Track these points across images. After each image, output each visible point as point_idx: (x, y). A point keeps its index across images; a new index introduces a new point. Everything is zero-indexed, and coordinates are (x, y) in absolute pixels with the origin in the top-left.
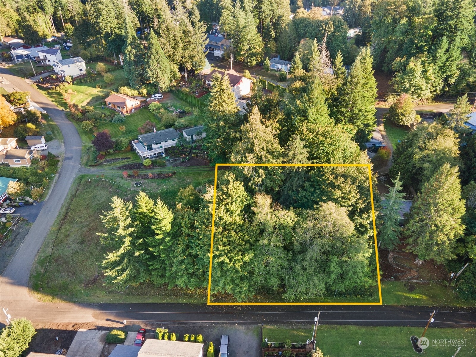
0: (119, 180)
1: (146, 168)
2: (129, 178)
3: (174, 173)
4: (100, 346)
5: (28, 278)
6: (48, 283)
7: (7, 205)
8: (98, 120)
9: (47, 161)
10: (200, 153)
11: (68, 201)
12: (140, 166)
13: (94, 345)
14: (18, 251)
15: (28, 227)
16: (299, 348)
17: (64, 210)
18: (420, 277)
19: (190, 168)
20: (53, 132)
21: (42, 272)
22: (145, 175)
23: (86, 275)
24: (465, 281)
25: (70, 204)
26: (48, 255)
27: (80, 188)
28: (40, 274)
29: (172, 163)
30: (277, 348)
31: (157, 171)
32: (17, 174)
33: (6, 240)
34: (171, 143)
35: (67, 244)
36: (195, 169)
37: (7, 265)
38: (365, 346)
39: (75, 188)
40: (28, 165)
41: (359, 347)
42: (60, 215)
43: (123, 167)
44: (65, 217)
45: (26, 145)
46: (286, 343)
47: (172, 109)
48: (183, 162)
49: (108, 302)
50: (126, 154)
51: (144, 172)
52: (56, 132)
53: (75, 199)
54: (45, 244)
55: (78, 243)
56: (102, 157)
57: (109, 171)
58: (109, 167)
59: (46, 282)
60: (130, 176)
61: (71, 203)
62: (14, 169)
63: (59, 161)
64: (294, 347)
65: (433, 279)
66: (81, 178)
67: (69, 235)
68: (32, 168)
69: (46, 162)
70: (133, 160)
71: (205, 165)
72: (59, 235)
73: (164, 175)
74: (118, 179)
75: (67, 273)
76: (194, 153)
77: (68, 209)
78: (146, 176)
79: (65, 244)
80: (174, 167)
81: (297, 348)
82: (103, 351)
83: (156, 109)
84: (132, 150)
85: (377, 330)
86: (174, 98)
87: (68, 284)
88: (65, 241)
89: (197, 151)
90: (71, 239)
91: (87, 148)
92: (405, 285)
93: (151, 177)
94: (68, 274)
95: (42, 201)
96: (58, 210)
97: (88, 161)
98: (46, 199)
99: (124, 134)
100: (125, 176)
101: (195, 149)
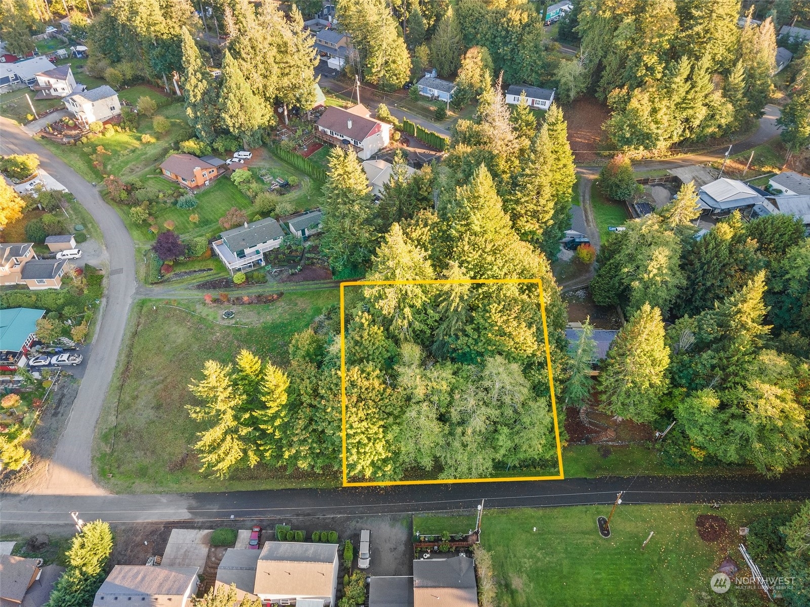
0: (199, 308)
1: (237, 286)
2: (215, 305)
3: (281, 295)
4: (204, 550)
5: (90, 462)
6: (119, 467)
7: (37, 351)
8: (154, 203)
9: (85, 277)
10: (316, 259)
11: (128, 342)
12: (228, 284)
13: (196, 549)
14: (68, 422)
15: (75, 385)
16: (460, 540)
17: (123, 357)
18: (618, 438)
19: (303, 285)
20: (85, 226)
21: (108, 452)
22: (238, 299)
23: (170, 454)
24: (673, 442)
25: (131, 347)
26: (112, 426)
27: (142, 321)
28: (105, 455)
29: (276, 276)
30: (432, 542)
31: (256, 290)
32: (43, 303)
33: (47, 407)
34: (272, 244)
35: (136, 410)
36: (311, 287)
37: (57, 444)
38: (540, 533)
39: (134, 322)
40: (58, 287)
41: (534, 534)
42: (119, 365)
43: (203, 285)
44: (127, 369)
45: (48, 251)
46: (443, 536)
47: (267, 179)
48: (293, 274)
49: (206, 491)
50: (204, 263)
51: (235, 292)
52: (90, 226)
53: (136, 338)
54: (105, 411)
55: (152, 408)
56: (169, 268)
57: (182, 292)
58: (181, 285)
59: (116, 466)
60: (215, 301)
61: (132, 345)
62: (37, 293)
63: (102, 277)
64: (453, 540)
65: (634, 441)
66: (142, 304)
67: (137, 396)
68: (65, 291)
69: (84, 280)
70: (218, 274)
71: (325, 278)
72: (122, 396)
73: (266, 298)
74: (197, 307)
75: (143, 453)
76: (308, 259)
77: (129, 355)
78: (238, 301)
79: (134, 409)
80: (279, 283)
81: (457, 541)
82: (208, 556)
83: (243, 182)
84: (214, 255)
85: (556, 512)
86: (270, 157)
87: (147, 468)
88: (133, 405)
89: (313, 255)
90: (141, 403)
91: (143, 252)
92: (599, 450)
93: (247, 302)
94: (145, 454)
95: (88, 345)
96: (114, 358)
97: (147, 275)
98: (94, 341)
99: (197, 227)
100: (208, 301)
101: (309, 252)
